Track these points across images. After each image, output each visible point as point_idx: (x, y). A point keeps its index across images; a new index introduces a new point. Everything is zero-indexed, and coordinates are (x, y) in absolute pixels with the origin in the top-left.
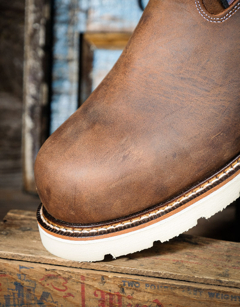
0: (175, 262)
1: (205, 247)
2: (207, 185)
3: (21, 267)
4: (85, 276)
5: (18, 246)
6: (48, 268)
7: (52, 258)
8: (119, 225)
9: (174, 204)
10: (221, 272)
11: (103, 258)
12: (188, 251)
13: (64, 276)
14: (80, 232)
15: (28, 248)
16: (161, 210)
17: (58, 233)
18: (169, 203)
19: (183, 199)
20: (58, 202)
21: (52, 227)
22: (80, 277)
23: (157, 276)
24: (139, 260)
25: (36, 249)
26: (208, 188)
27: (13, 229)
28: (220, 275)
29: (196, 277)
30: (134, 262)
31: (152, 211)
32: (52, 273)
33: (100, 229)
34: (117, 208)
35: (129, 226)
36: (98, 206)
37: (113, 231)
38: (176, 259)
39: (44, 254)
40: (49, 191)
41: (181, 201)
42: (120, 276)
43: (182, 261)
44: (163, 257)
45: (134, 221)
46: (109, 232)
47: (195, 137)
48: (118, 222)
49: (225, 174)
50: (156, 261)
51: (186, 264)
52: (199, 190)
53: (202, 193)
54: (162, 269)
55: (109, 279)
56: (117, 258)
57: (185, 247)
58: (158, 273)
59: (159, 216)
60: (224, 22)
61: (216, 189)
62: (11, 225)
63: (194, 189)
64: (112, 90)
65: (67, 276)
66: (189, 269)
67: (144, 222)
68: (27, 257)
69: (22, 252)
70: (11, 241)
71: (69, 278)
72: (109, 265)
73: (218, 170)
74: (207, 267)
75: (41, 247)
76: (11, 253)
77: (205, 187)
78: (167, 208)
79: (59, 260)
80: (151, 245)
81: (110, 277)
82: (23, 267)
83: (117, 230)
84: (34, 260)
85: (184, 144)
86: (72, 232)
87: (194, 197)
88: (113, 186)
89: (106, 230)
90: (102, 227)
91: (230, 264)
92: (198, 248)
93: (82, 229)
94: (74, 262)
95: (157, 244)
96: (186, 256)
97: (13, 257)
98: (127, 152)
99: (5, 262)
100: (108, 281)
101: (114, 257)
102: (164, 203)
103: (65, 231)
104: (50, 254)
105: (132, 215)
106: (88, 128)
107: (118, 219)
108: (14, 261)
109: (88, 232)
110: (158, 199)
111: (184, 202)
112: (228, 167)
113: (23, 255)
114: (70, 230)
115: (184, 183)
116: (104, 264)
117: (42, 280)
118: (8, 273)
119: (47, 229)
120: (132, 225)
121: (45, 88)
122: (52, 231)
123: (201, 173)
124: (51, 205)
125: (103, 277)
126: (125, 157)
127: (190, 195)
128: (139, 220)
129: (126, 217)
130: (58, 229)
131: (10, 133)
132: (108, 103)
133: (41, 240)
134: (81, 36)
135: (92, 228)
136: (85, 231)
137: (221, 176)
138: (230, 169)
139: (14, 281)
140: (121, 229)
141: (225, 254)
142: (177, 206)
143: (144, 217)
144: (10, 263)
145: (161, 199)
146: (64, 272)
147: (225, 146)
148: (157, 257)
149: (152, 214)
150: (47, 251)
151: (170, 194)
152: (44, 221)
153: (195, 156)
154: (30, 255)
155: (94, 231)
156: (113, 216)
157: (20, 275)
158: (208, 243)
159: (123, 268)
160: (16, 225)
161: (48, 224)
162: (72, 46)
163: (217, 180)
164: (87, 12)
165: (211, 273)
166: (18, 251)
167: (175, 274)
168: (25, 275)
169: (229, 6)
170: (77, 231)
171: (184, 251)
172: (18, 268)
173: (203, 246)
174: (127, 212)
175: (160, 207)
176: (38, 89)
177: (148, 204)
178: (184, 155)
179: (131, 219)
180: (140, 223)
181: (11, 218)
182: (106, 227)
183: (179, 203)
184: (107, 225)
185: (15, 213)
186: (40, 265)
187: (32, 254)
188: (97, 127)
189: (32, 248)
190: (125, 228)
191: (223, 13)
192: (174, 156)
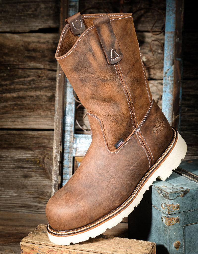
0: (97, 246)
1: (110, 240)
2: (110, 216)
3: (39, 247)
4: (63, 250)
5: (39, 239)
6: (49, 248)
7: (51, 244)
8: (75, 231)
9: (97, 223)
10: (114, 250)
11: (70, 244)
12: (103, 241)
13: (55, 251)
14: (61, 234)
15: (43, 239)
16: (92, 225)
17: (55, 235)
18: (95, 223)
19: (100, 221)
20: (53, 222)
21: (51, 231)
22: (61, 251)
23: (90, 251)
24: (84, 244)
25: (46, 240)
26: (110, 217)
27: (39, 232)
28: (113, 251)
29: (104, 252)
30: (82, 245)
31: (88, 226)
32: (51, 249)
33: (68, 233)
34: (75, 225)
35: (79, 232)
36: (67, 224)
37: (73, 233)
38: (98, 244)
39: (48, 242)
40: (50, 218)
41: (99, 222)
42: (76, 251)
43: (100, 245)
44: (93, 243)
45: (81, 230)
46: (72, 234)
47: (105, 197)
48: (75, 230)
49: (116, 212)
50: (90, 245)
51: (101, 247)
52: (106, 218)
53: (107, 219)
54: (92, 248)
55: (72, 252)
56: (75, 244)
57: (102, 240)
58: (90, 250)
59: (91, 228)
60: (116, 154)
61: (113, 218)
62: (38, 230)
63: (105, 217)
64: (75, 179)
65: (56, 251)
66: (102, 248)
67: (85, 230)
68: (42, 243)
69: (40, 241)
70: (37, 237)
71: (57, 252)
72: (72, 247)
73: (114, 210)
74: (109, 248)
75: (48, 239)
76: (36, 241)
77: (109, 217)
78: (94, 225)
79: (53, 244)
80: (88, 239)
81: (72, 251)
82: (40, 247)
83: (75, 233)
84: (44, 244)
85: (100, 200)
86: (58, 234)
87: (104, 220)
88: (73, 216)
89: (71, 233)
90: (69, 232)
91: (118, 247)
92: (107, 240)
93: (62, 232)
94: (59, 245)
95: (90, 239)
96: (102, 243)
97: (37, 243)
98: (78, 203)
99: (34, 245)
100: (71, 253)
101: (74, 244)
102: (93, 222)
103: (56, 233)
104: (51, 242)
105: (81, 227)
106: (65, 194)
107: (75, 229)
108: (37, 245)
109: (64, 234)
110: (90, 221)
111: (101, 223)
112: (118, 209)
113: (40, 242)
114: (57, 233)
115: (101, 215)
116: (70, 246)
117: (47, 252)
118: (35, 249)
119: (49, 232)
120: (81, 231)
121: (60, 177)
122: (51, 233)
123: (107, 211)
124: (51, 223)
125: (70, 251)
126: (77, 205)
127: (103, 220)
128: (83, 229)
129: (78, 228)
130: (53, 232)
131: (48, 194)
132: (73, 184)
133: (48, 236)
134: (74, 158)
135: (65, 232)
136: (63, 233)
137: (115, 212)
138: (119, 210)
139: (37, 252)
140: (76, 233)
141: (117, 243)
142: (98, 224)
143: (85, 228)
144: (35, 245)
145: (92, 221)
146: (55, 249)
147: (116, 201)
148: (91, 244)
149: (88, 227)
150: (50, 241)
151: (95, 219)
152: (49, 229)
153: (104, 205)
154: (43, 242)
155: (66, 233)
156: (74, 228)
157: (39, 250)
158: (111, 238)
159: (77, 248)
160: (40, 230)
161: (50, 230)
162: (70, 162)
163: (114, 214)
164: (76, 149)
165: (110, 250)
166: (39, 241)
167: (96, 250)
168: (41, 250)
169: (118, 148)
170: (60, 233)
171: (102, 241)
172: (38, 247)
173: (109, 239)
174: (79, 226)
175: (91, 224)
176: (57, 178)
177: (87, 223)
178: (100, 204)
179: (80, 229)
180: (84, 230)
181: (39, 228)
182: (71, 232)
183: (98, 223)
184: (71, 231)
185: (41, 225)
186: (46, 246)
187: (44, 242)
188: (68, 193)
189: (44, 240)
190: (78, 232)
191: (116, 151)
192: (96, 205)
